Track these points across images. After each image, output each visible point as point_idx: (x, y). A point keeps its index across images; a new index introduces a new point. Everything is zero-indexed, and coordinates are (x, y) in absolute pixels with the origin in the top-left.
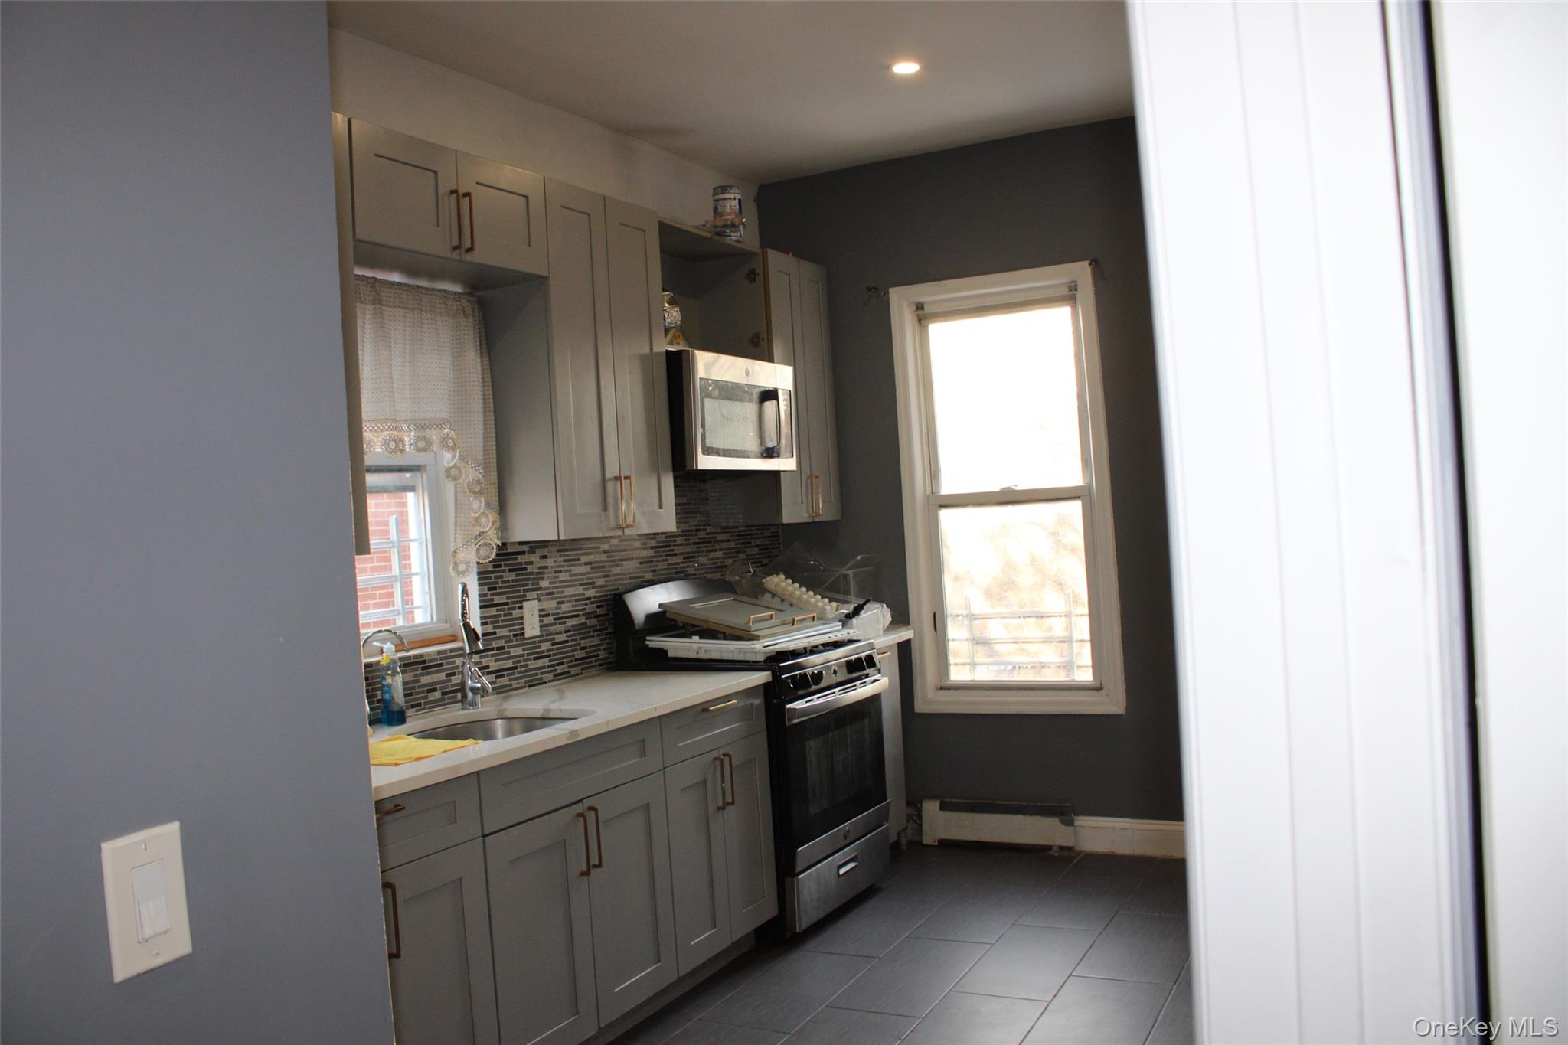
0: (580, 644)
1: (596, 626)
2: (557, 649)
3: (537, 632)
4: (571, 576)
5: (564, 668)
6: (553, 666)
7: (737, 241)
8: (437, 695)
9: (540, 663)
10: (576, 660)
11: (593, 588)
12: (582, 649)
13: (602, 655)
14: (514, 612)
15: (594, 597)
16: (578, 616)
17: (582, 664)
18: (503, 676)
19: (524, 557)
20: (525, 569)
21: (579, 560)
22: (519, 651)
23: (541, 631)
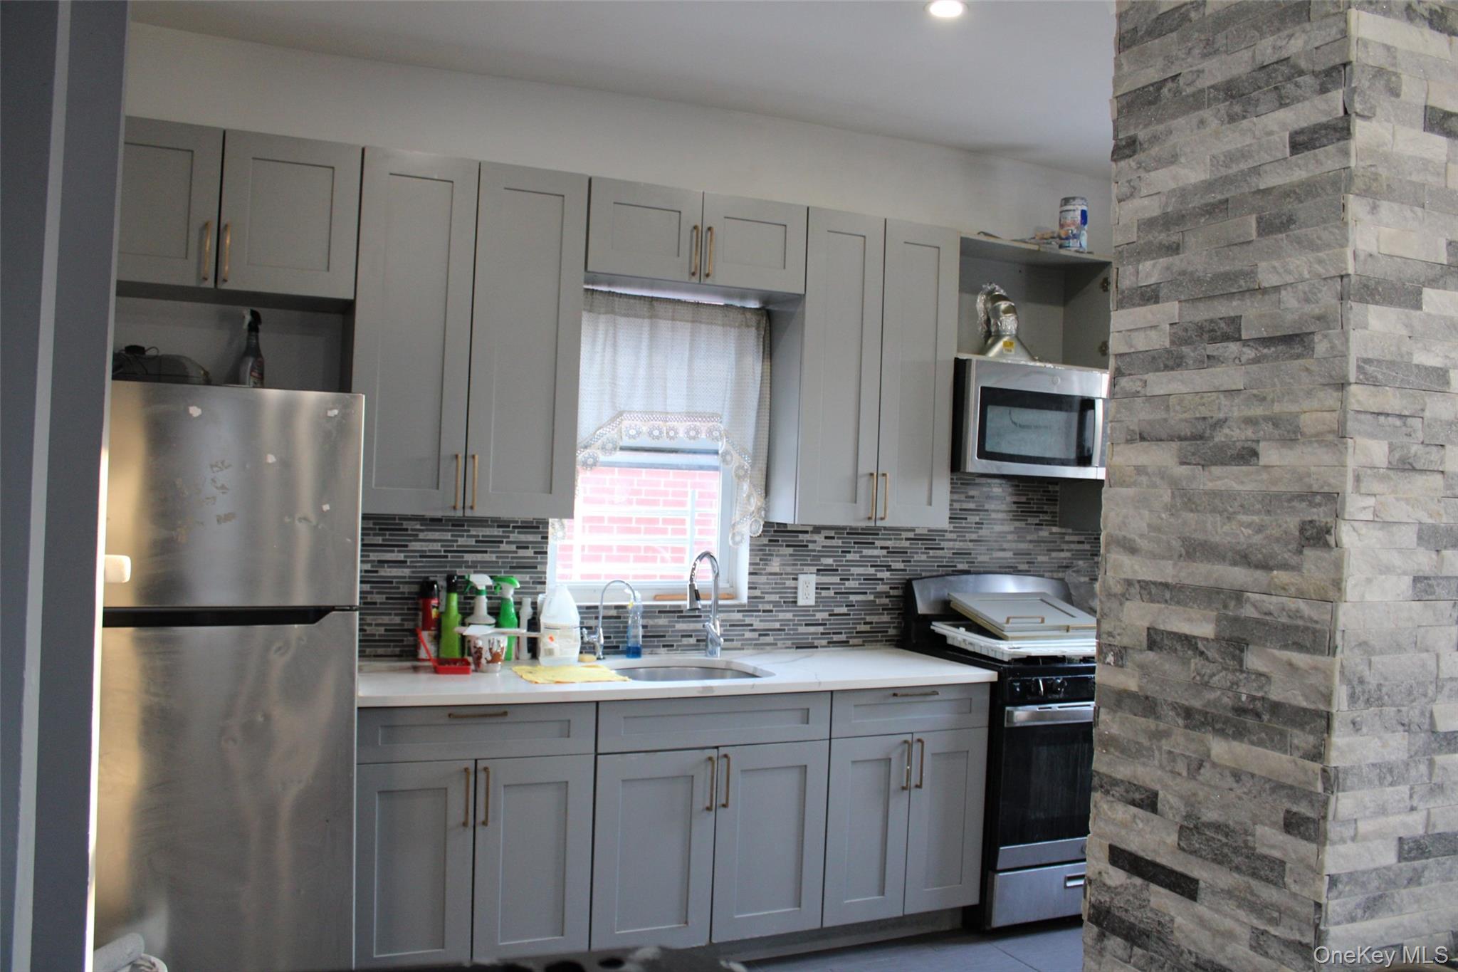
0: (865, 619)
1: (888, 605)
2: (834, 620)
3: (812, 602)
4: (861, 557)
5: (843, 637)
6: (829, 634)
7: (1077, 251)
8: (693, 641)
9: (812, 629)
10: (857, 633)
11: (887, 570)
12: (865, 623)
13: (892, 632)
14: (787, 582)
15: (887, 579)
16: (866, 593)
17: (865, 637)
18: (768, 635)
19: (806, 535)
20: (807, 546)
21: (874, 543)
22: (789, 616)
23: (816, 602)
